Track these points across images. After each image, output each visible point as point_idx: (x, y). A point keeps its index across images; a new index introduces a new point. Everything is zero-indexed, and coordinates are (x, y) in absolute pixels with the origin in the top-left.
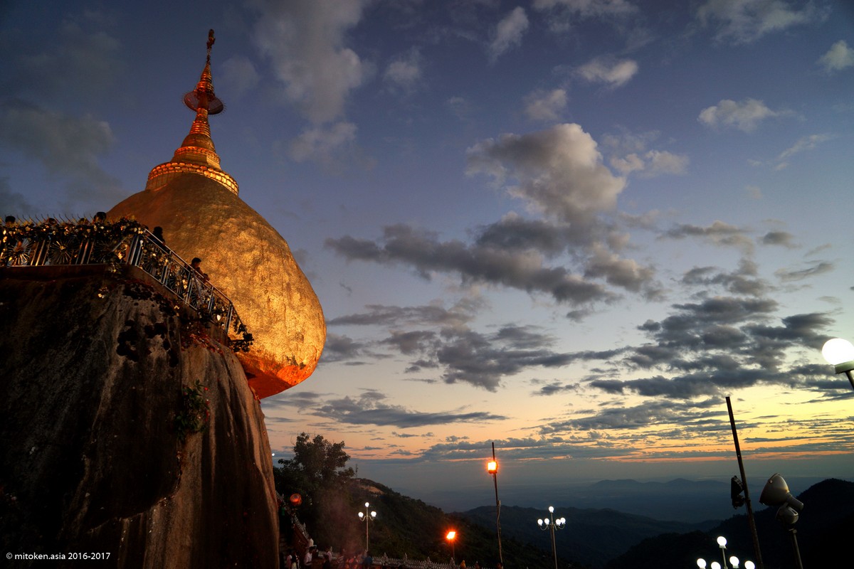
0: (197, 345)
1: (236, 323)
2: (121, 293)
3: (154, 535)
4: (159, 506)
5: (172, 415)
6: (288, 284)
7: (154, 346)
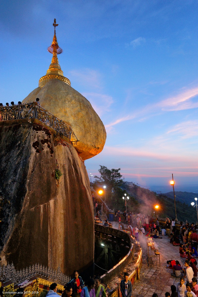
0: (60, 145)
2: (32, 129)
3: (51, 210)
4: (52, 200)
5: (53, 170)
6: (91, 118)
7: (45, 147)
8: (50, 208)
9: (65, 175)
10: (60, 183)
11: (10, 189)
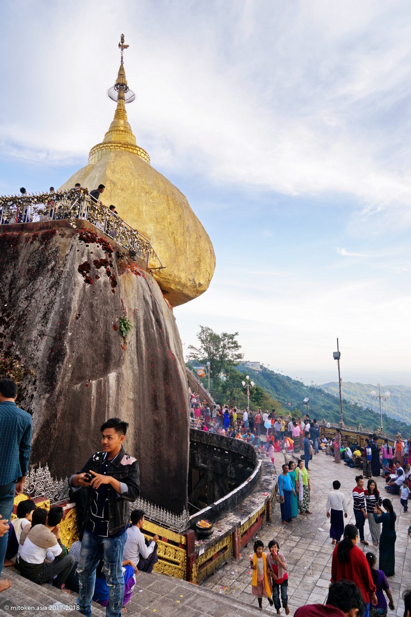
0: (128, 272)
2: (78, 239)
3: (111, 392)
4: (112, 373)
5: (116, 318)
6: (188, 227)
7: (101, 273)
8: (109, 388)
9: (138, 328)
10: (128, 344)
11: (35, 348)
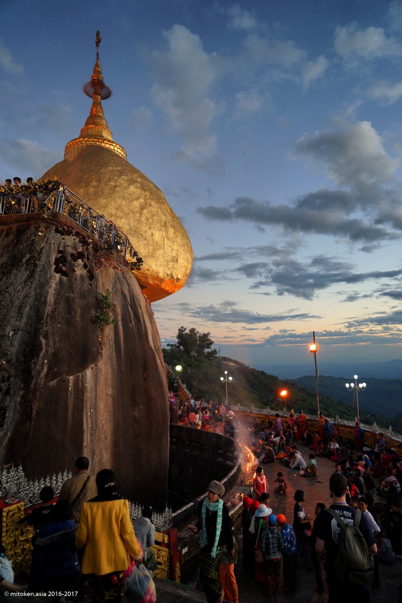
0: (106, 266)
1: (131, 250)
2: (53, 231)
3: (89, 387)
4: (90, 369)
5: (93, 312)
6: (165, 222)
7: (78, 267)
8: (86, 384)
9: (116, 323)
10: (106, 338)
